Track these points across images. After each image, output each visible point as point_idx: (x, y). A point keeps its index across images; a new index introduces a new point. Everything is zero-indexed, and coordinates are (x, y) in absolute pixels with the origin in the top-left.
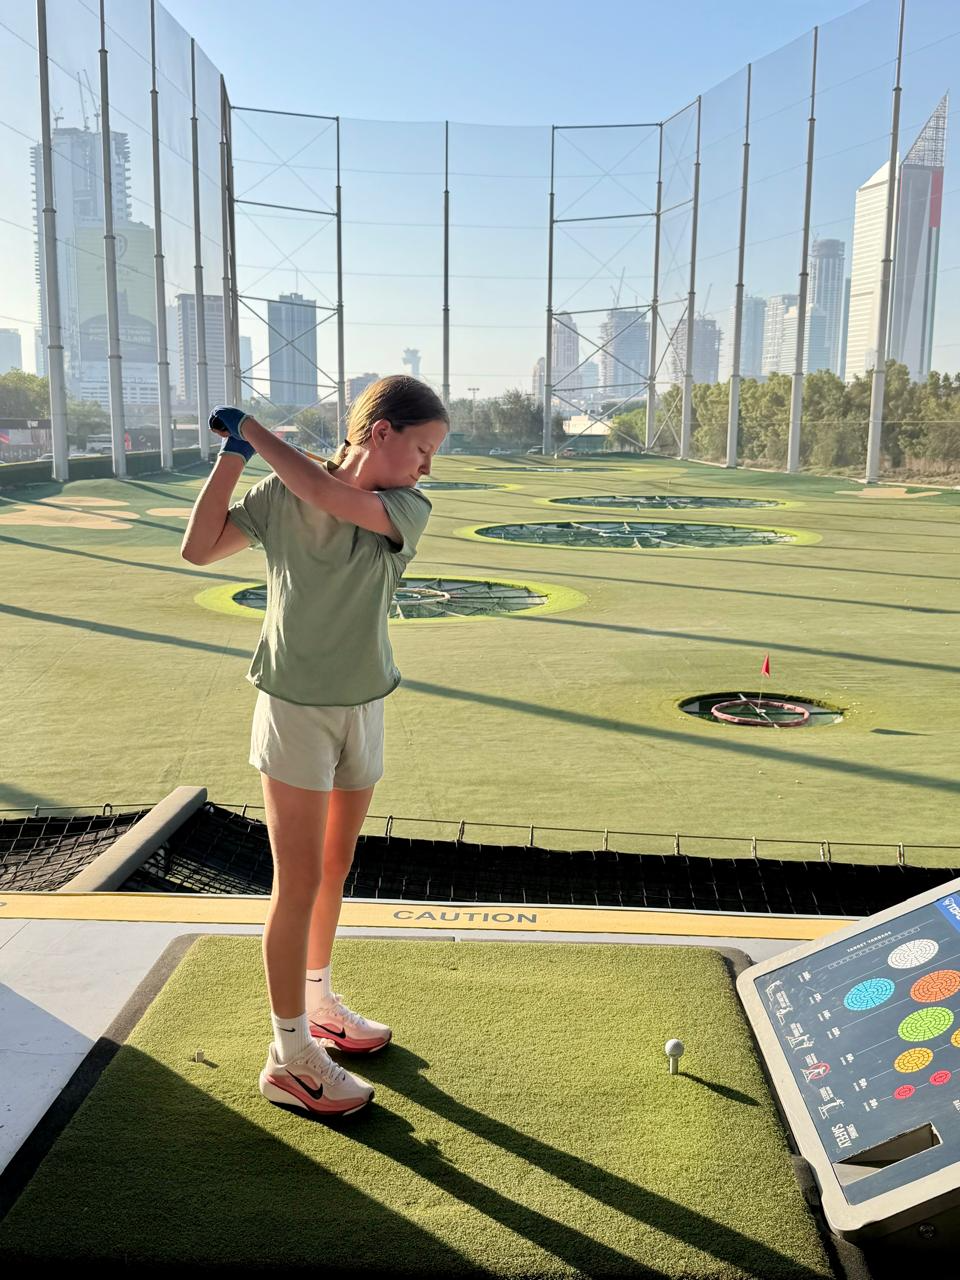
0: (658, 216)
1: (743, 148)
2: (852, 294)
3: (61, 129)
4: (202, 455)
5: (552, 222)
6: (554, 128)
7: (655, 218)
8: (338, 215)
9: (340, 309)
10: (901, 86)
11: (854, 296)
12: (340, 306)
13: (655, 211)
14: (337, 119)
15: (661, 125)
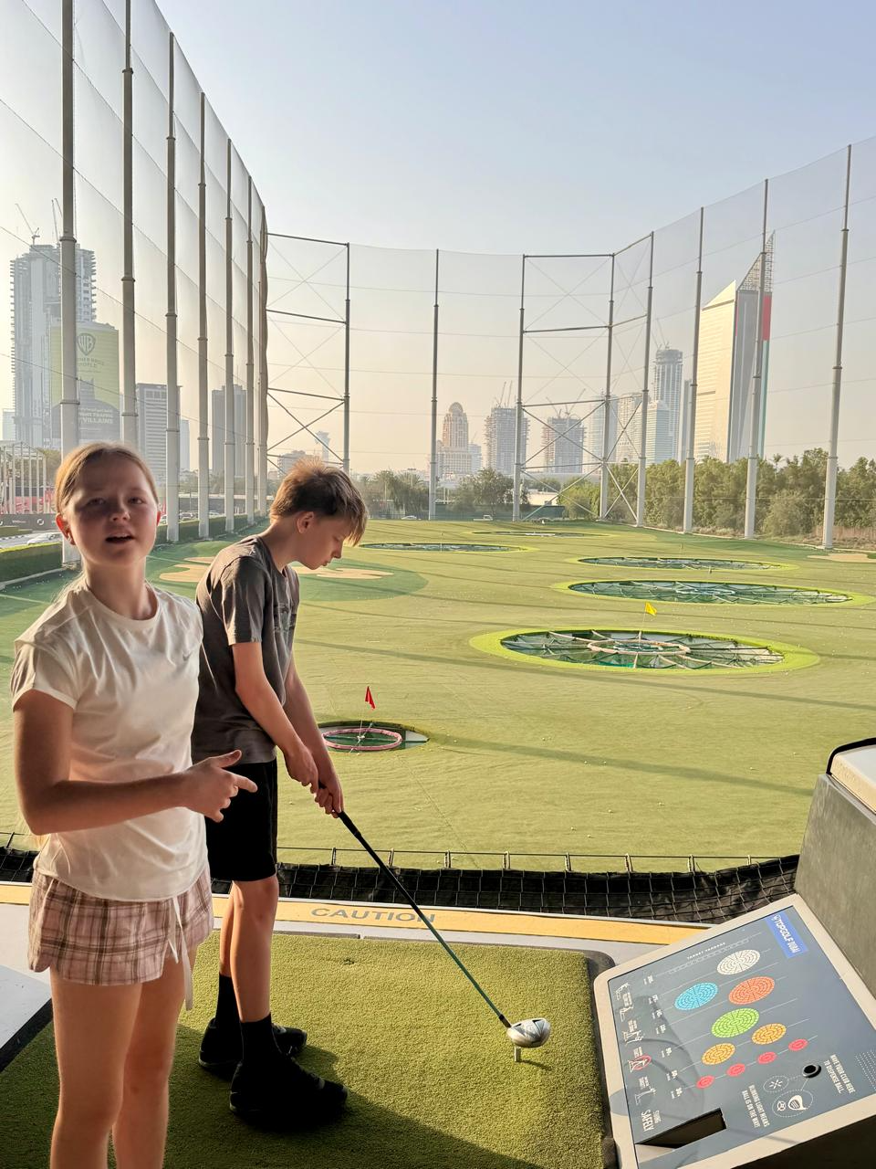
0: (610, 328)
1: (697, 275)
2: (697, 392)
3: (38, 246)
4: (248, 520)
5: (522, 332)
6: (524, 257)
7: (607, 331)
8: (347, 323)
9: (346, 400)
10: (848, 228)
11: (700, 395)
12: (347, 397)
13: (608, 324)
14: (348, 245)
15: (613, 256)
